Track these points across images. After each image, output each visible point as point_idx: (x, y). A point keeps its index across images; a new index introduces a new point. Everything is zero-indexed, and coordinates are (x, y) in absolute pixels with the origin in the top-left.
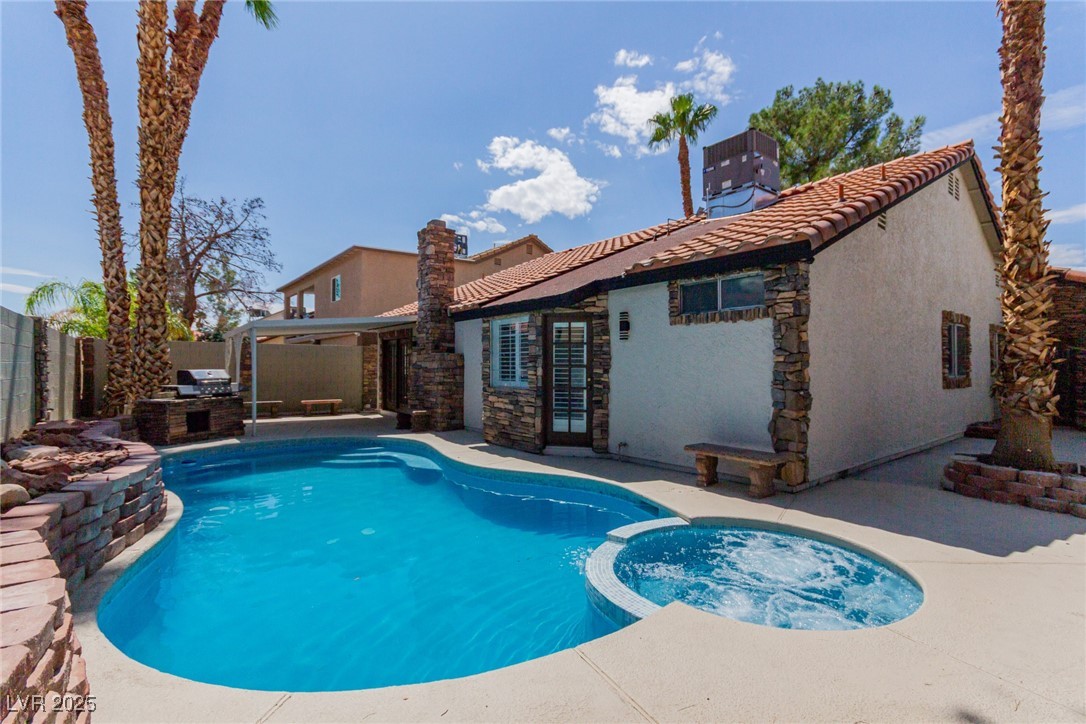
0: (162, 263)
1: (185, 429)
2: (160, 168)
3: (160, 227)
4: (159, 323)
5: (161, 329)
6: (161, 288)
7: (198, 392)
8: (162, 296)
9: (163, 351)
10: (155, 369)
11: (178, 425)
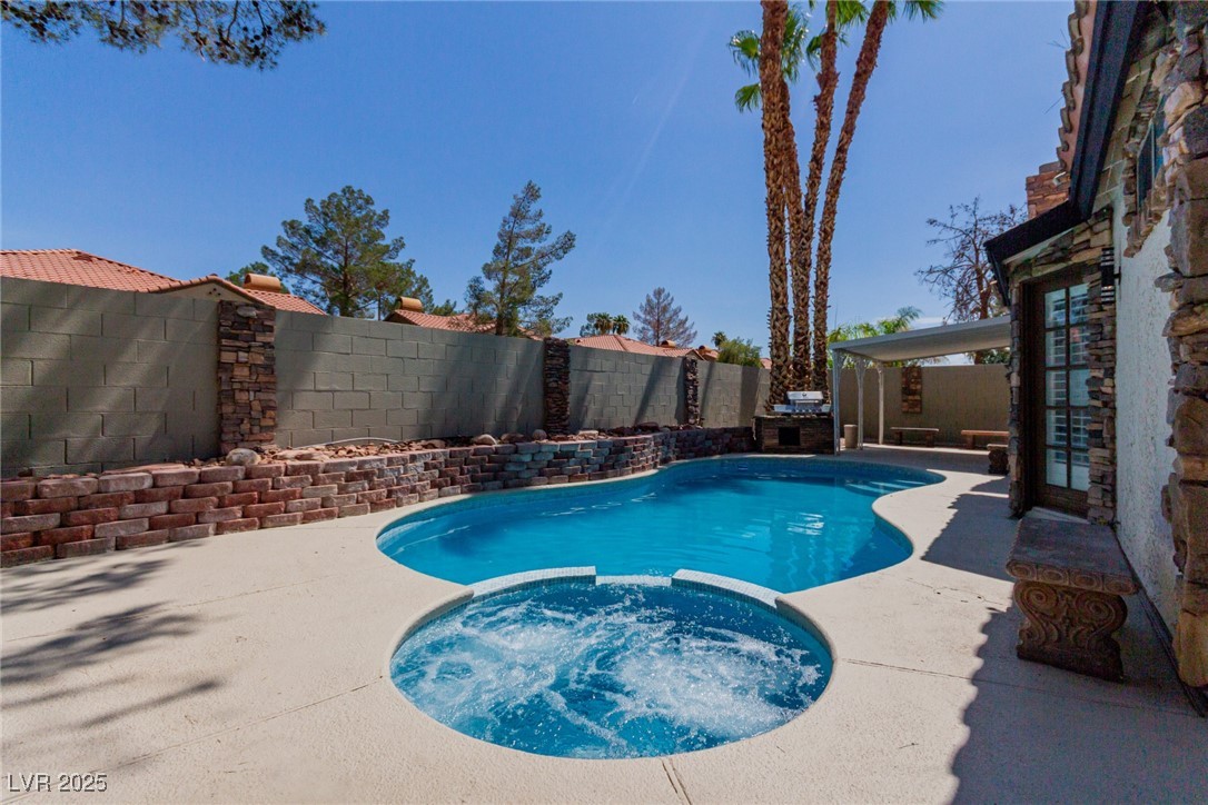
0: (783, 304)
1: (776, 441)
2: (779, 224)
3: (780, 273)
4: (781, 353)
5: (783, 359)
6: (782, 325)
7: (790, 411)
8: (783, 331)
9: (785, 377)
10: (778, 391)
11: (773, 437)
